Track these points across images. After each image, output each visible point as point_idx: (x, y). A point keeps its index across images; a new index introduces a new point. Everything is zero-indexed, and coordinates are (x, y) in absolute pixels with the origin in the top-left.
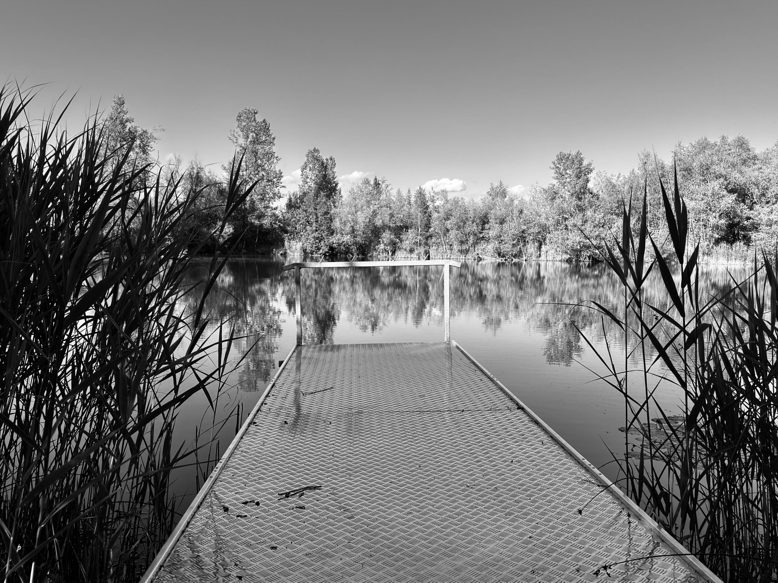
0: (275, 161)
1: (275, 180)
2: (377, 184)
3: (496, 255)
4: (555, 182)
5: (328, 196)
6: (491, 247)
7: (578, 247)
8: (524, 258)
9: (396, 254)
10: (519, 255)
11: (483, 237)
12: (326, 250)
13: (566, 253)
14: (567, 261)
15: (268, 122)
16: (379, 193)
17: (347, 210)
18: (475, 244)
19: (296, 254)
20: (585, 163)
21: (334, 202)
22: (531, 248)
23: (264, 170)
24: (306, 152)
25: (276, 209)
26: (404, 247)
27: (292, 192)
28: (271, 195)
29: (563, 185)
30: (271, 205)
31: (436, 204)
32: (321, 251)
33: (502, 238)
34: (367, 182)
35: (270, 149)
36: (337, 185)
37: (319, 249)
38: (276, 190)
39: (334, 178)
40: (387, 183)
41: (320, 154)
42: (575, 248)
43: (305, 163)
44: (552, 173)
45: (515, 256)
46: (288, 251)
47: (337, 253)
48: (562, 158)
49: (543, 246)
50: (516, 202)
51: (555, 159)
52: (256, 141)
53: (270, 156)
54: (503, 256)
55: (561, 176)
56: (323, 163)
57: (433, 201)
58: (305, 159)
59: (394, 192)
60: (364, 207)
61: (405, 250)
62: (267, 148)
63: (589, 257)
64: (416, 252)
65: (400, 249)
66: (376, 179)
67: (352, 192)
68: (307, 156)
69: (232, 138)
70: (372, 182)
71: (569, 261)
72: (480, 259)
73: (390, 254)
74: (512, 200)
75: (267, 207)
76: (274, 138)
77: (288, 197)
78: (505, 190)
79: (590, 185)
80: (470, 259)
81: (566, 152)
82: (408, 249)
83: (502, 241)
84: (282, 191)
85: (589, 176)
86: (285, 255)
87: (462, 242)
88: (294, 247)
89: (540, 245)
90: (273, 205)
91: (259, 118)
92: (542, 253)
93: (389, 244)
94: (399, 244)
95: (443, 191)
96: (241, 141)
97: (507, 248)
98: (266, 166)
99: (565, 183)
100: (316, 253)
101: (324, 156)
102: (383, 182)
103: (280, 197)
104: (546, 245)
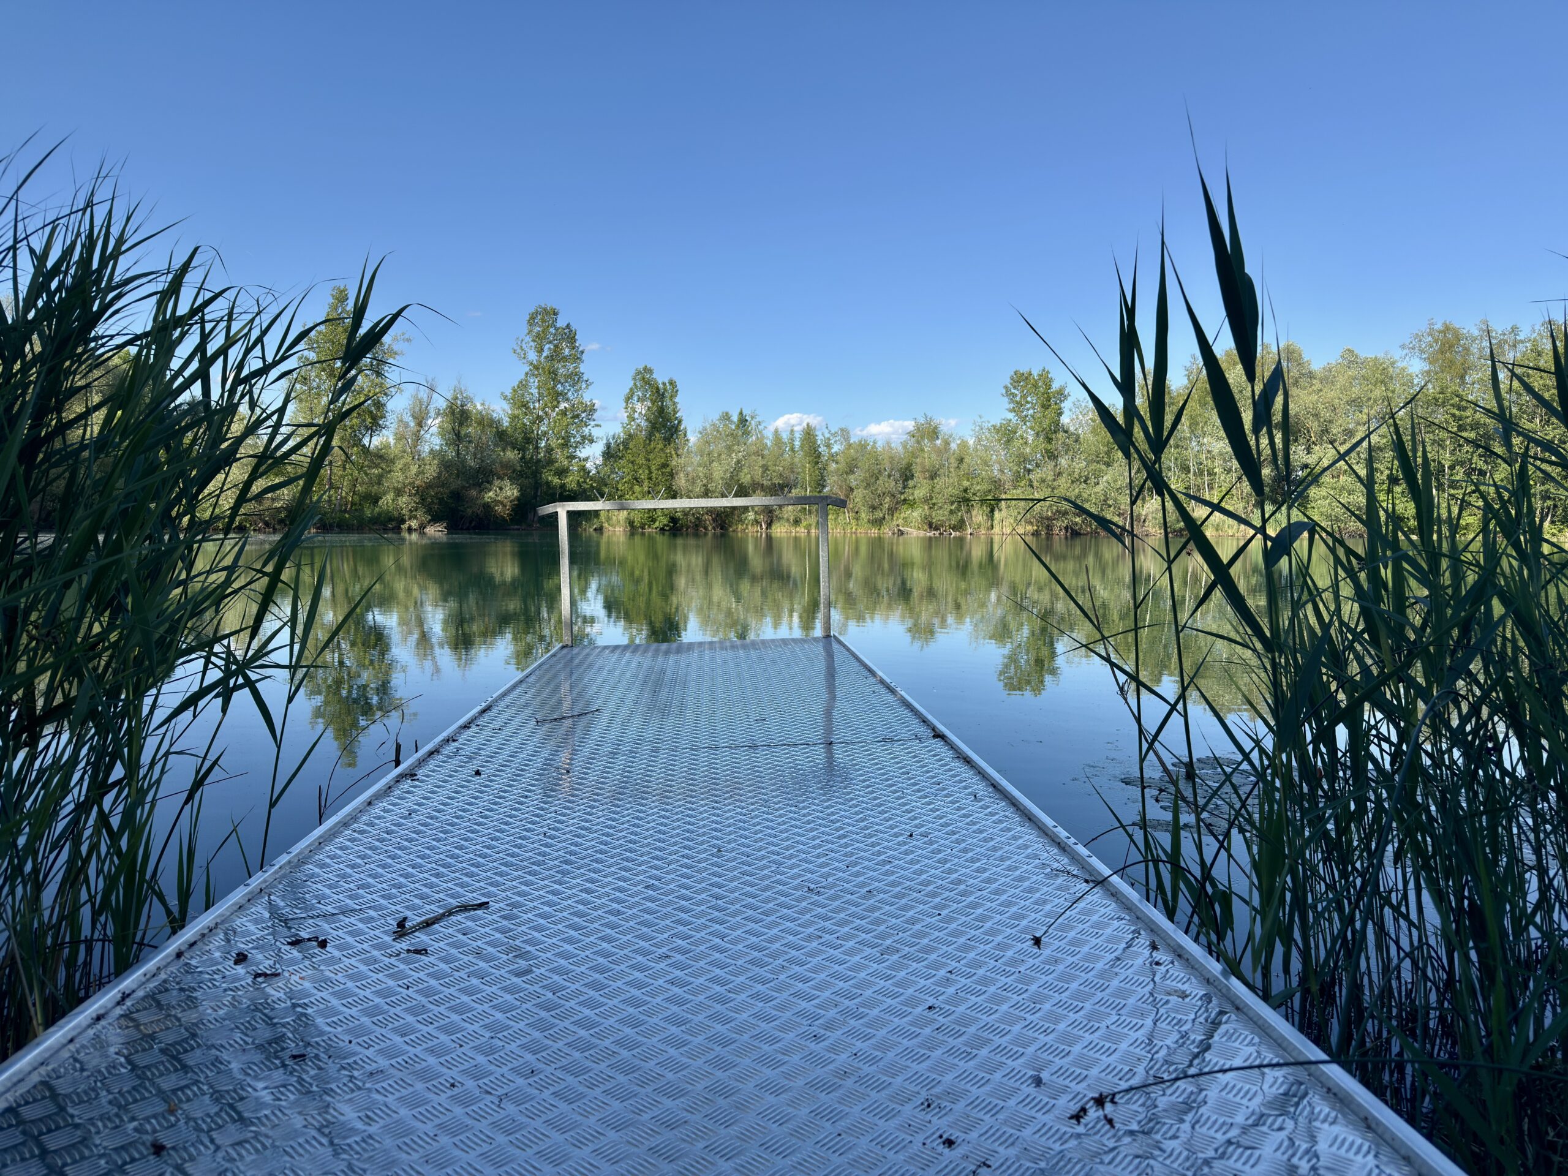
0: (584, 386)
1: (583, 415)
2: (743, 421)
3: (926, 527)
4: (1011, 416)
5: (668, 440)
6: (916, 514)
7: (1049, 513)
8: (969, 531)
9: (773, 527)
10: (960, 526)
11: (905, 500)
12: (665, 522)
13: (1032, 523)
14: (1033, 534)
15: (573, 327)
16: (747, 433)
17: (696, 459)
18: (892, 511)
19: (617, 529)
20: (1055, 386)
21: (676, 449)
22: (978, 516)
23: (567, 400)
24: (632, 373)
25: (586, 459)
26: (786, 516)
27: (611, 434)
28: (578, 439)
29: (1024, 420)
30: (578, 453)
31: (833, 451)
32: (657, 524)
33: (934, 501)
34: (726, 417)
35: (575, 368)
36: (680, 422)
37: (654, 521)
38: (586, 431)
39: (675, 412)
40: (758, 419)
41: (654, 376)
42: (1045, 514)
43: (631, 389)
44: (1005, 403)
45: (954, 528)
46: (606, 525)
47: (682, 526)
48: (1021, 379)
49: (996, 513)
50: (953, 446)
51: (1008, 382)
52: (556, 356)
53: (576, 378)
54: (936, 529)
55: (1018, 408)
56: (658, 389)
57: (828, 446)
58: (631, 384)
59: (769, 434)
60: (723, 456)
61: (788, 520)
62: (571, 367)
63: (1066, 528)
64: (804, 523)
65: (779, 519)
66: (741, 413)
67: (703, 432)
68: (634, 379)
69: (519, 351)
70: (735, 418)
71: (1036, 534)
72: (901, 533)
73: (764, 527)
74: (947, 443)
75: (574, 457)
76: (582, 352)
77: (605, 441)
78: (936, 428)
79: (1065, 420)
80: (887, 531)
81: (1024, 370)
82: (792, 519)
83: (934, 504)
84: (596, 432)
85: (1062, 405)
86: (600, 530)
87: (874, 508)
88: (614, 518)
89: (992, 511)
90: (582, 453)
91: (561, 323)
92: (996, 522)
93: (763, 511)
94: (778, 512)
95: (842, 430)
96: (533, 356)
97: (940, 515)
98: (570, 394)
99: (1026, 416)
100: (649, 526)
101: (661, 378)
102: (752, 418)
103: (592, 441)
104: (1001, 510)
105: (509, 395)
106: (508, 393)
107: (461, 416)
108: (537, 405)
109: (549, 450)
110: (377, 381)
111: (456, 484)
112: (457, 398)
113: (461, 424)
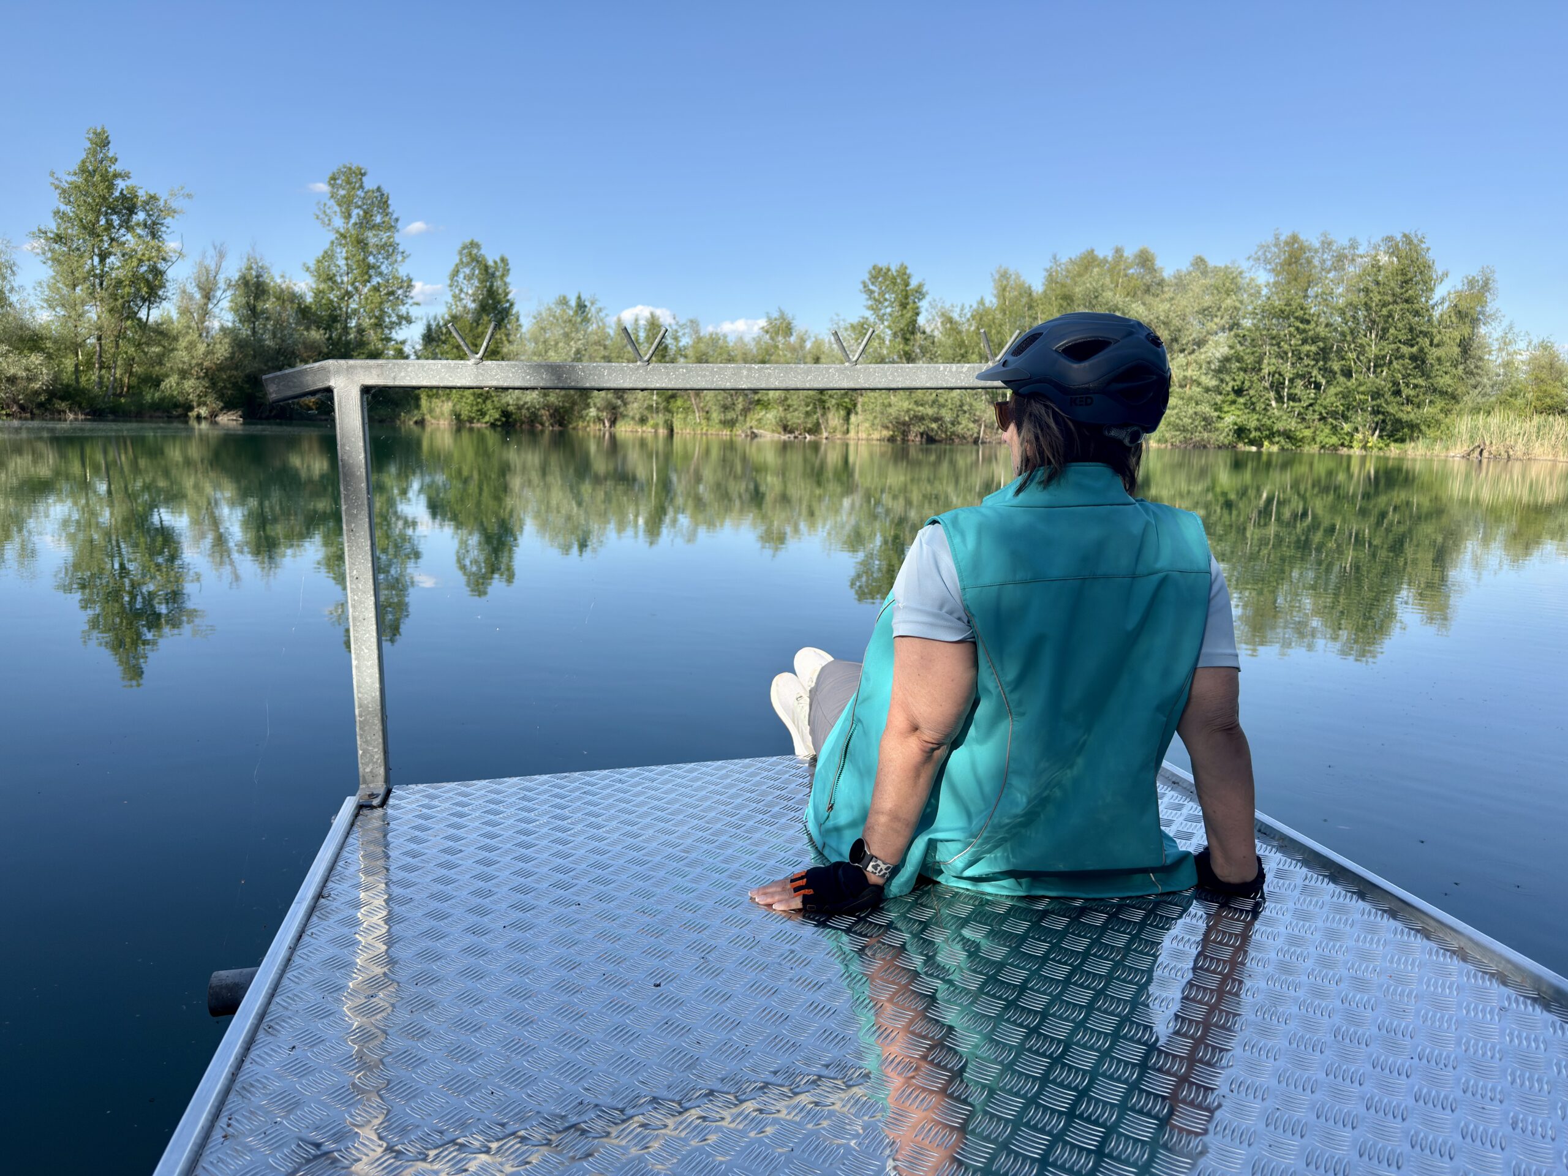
0: (400, 258)
1: (400, 292)
2: (581, 307)
3: (780, 430)
4: (868, 314)
5: (499, 326)
6: (771, 416)
7: (907, 419)
8: (825, 435)
9: (618, 425)
10: (815, 429)
11: (759, 401)
12: (497, 416)
13: (887, 428)
14: (889, 440)
15: (385, 190)
16: (586, 320)
17: (530, 346)
18: (746, 411)
19: (442, 422)
20: (914, 283)
21: (508, 335)
22: (834, 419)
23: (381, 274)
24: (459, 247)
25: (403, 342)
26: (631, 414)
27: (431, 315)
28: (394, 319)
29: (882, 319)
30: (394, 335)
31: (681, 344)
32: (487, 418)
33: (789, 402)
34: (564, 302)
35: (389, 237)
36: (512, 305)
37: (483, 414)
38: (403, 310)
39: (507, 294)
40: (599, 305)
41: (482, 252)
42: (902, 419)
43: (457, 265)
44: (863, 299)
45: (810, 432)
46: (428, 417)
47: (515, 421)
48: (878, 274)
49: (853, 418)
50: (808, 345)
51: (866, 277)
52: (366, 223)
53: (389, 249)
54: (791, 432)
55: (876, 305)
56: (486, 268)
57: (676, 339)
58: (456, 259)
59: (612, 321)
60: (561, 345)
61: (633, 418)
62: (384, 236)
63: (922, 434)
64: (651, 422)
65: (624, 416)
66: (579, 298)
67: (538, 318)
68: (460, 253)
69: (322, 216)
70: (573, 303)
71: (891, 439)
72: (754, 436)
73: (607, 424)
74: (803, 341)
75: (389, 340)
76: (397, 220)
77: (425, 321)
78: (789, 324)
79: (921, 320)
80: (740, 433)
81: (883, 264)
82: (638, 417)
83: (789, 406)
84: (414, 312)
85: (920, 304)
86: (421, 423)
87: (725, 408)
88: (438, 410)
89: (849, 413)
90: (399, 334)
91: (369, 183)
92: (852, 427)
93: (606, 408)
94: (622, 409)
95: (692, 321)
96: (339, 222)
97: (796, 418)
98: (383, 267)
99: (884, 315)
100: (478, 420)
101: (490, 255)
102: (592, 304)
103: (409, 321)
104: (857, 413)
105: (313, 267)
106: (312, 264)
107: (257, 288)
108: (345, 279)
109: (361, 331)
110: (153, 243)
111: (252, 366)
112: (251, 268)
113: (256, 298)
